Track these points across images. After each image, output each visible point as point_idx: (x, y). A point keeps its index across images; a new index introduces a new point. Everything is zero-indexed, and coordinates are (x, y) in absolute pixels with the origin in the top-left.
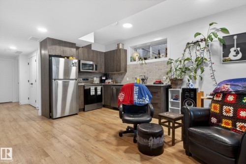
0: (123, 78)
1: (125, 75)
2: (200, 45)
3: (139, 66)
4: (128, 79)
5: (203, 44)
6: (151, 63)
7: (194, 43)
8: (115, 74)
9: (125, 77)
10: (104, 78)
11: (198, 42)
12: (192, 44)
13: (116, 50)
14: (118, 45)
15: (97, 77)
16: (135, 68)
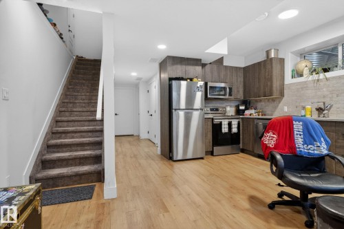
0: (276, 108)
1: (280, 102)
3: (311, 85)
8: (261, 101)
9: (281, 104)
10: (242, 108)
13: (264, 61)
14: (268, 53)
15: (231, 106)
16: (302, 88)
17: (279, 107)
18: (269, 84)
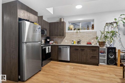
0: (62, 40)
2: (113, 25)
3: (75, 33)
4: (66, 41)
5: (115, 25)
6: (83, 32)
7: (110, 23)
8: (55, 38)
9: (64, 39)
10: (48, 40)
11: (112, 23)
12: (109, 24)
13: (57, 23)
14: (61, 19)
15: (43, 40)
16: (72, 34)
17: (63, 40)
18: (62, 31)
